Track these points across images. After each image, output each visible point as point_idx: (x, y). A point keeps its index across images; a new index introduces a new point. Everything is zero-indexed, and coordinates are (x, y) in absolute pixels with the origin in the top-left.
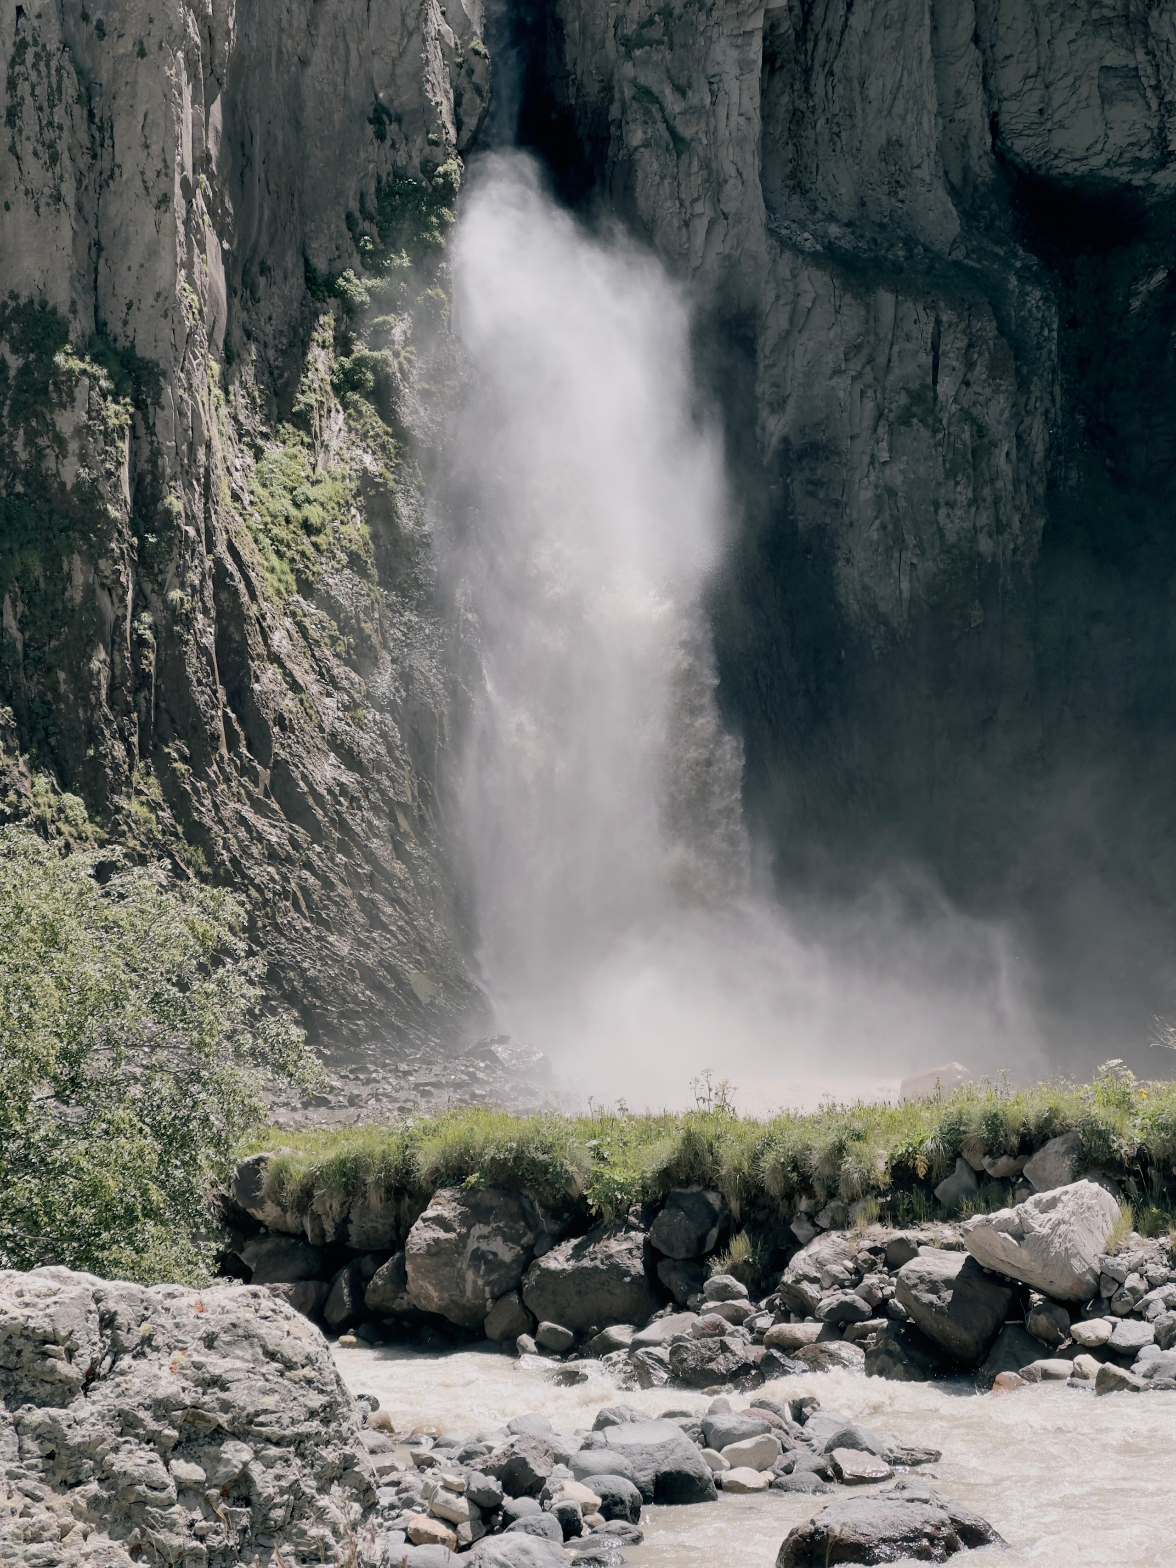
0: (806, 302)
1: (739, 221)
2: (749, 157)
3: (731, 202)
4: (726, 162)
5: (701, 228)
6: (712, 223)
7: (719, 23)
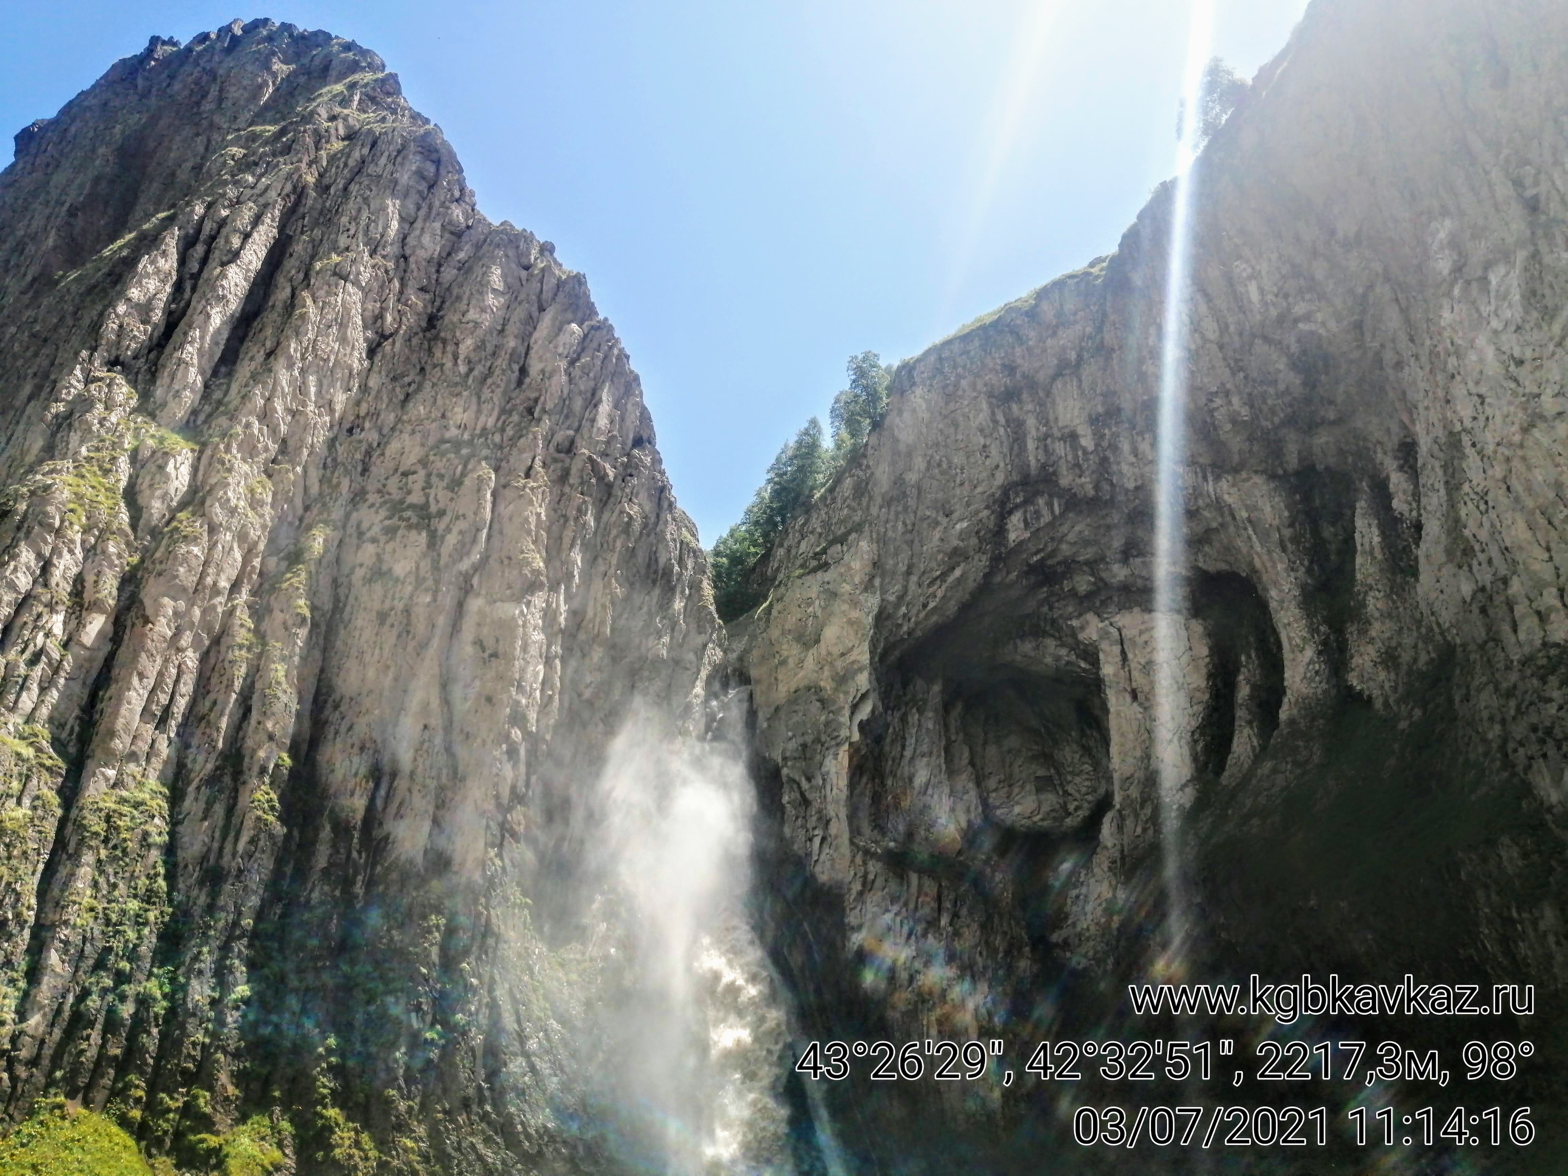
0: (871, 877)
1: (836, 838)
3: (833, 829)
4: (831, 811)
5: (817, 841)
6: (824, 839)
7: (828, 749)
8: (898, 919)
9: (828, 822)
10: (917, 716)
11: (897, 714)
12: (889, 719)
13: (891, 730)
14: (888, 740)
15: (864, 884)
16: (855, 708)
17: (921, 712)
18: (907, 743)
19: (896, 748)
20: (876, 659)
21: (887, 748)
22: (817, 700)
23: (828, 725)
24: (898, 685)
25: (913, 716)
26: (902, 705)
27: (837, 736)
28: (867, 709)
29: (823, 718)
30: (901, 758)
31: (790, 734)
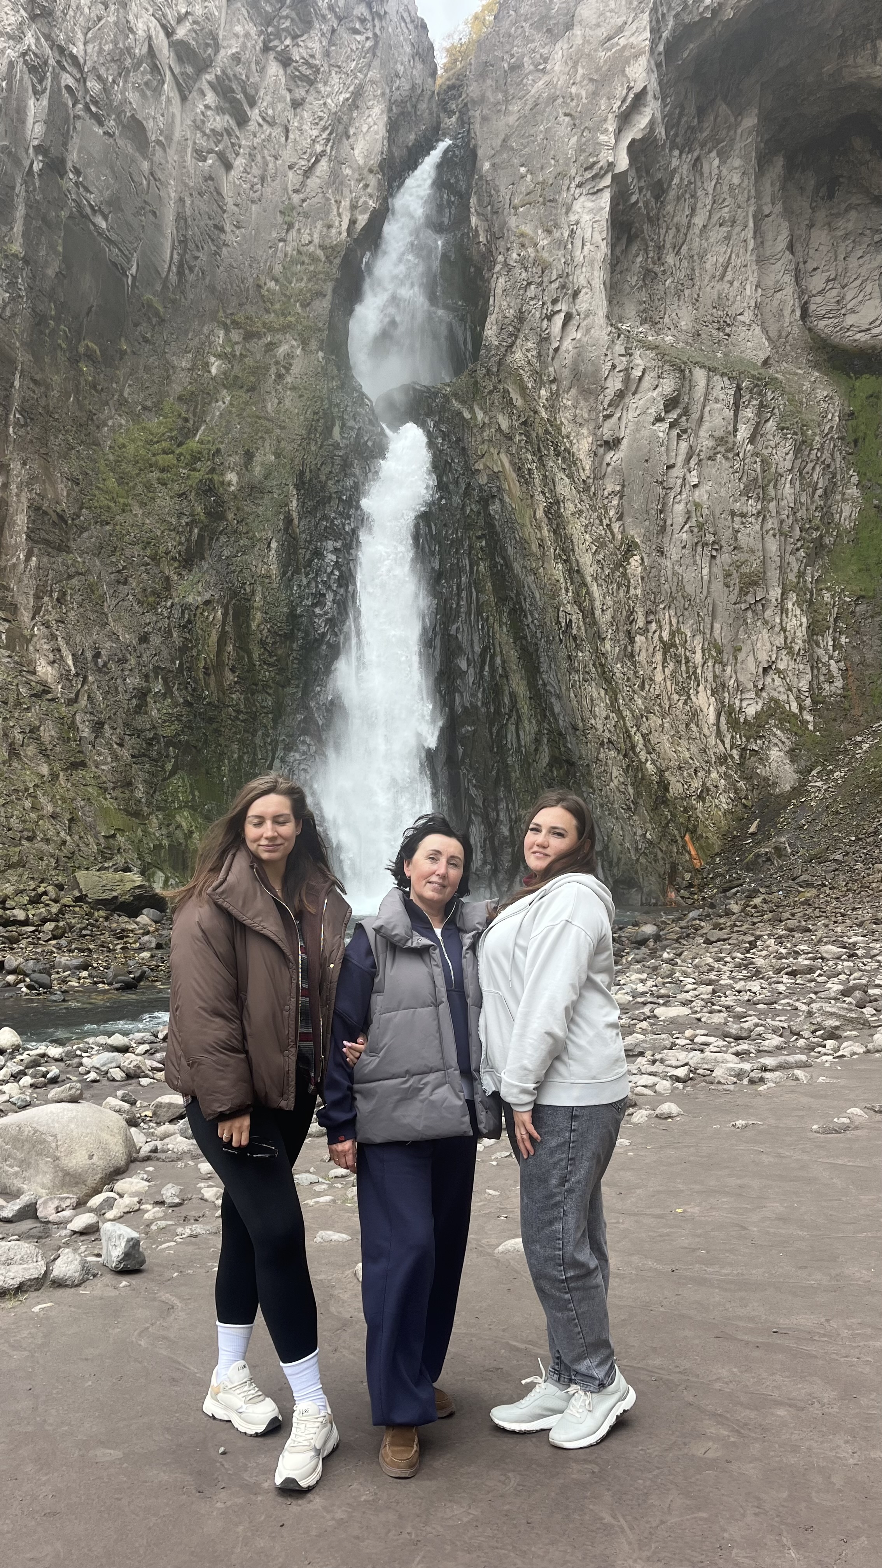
0: (637, 372)
1: (587, 316)
2: (596, 274)
3: (583, 303)
4: (580, 279)
5: (559, 320)
6: (568, 317)
7: (579, 185)
8: (674, 433)
9: (576, 294)
10: (716, 162)
11: (689, 158)
12: (675, 162)
13: (676, 180)
14: (672, 194)
15: (627, 380)
16: (625, 119)
17: (723, 156)
18: (699, 205)
19: (683, 210)
20: (661, 48)
21: (669, 208)
22: (566, 115)
23: (580, 150)
24: (692, 109)
25: (711, 163)
26: (696, 145)
27: (595, 163)
28: (642, 122)
29: (574, 139)
30: (689, 227)
31: (523, 170)
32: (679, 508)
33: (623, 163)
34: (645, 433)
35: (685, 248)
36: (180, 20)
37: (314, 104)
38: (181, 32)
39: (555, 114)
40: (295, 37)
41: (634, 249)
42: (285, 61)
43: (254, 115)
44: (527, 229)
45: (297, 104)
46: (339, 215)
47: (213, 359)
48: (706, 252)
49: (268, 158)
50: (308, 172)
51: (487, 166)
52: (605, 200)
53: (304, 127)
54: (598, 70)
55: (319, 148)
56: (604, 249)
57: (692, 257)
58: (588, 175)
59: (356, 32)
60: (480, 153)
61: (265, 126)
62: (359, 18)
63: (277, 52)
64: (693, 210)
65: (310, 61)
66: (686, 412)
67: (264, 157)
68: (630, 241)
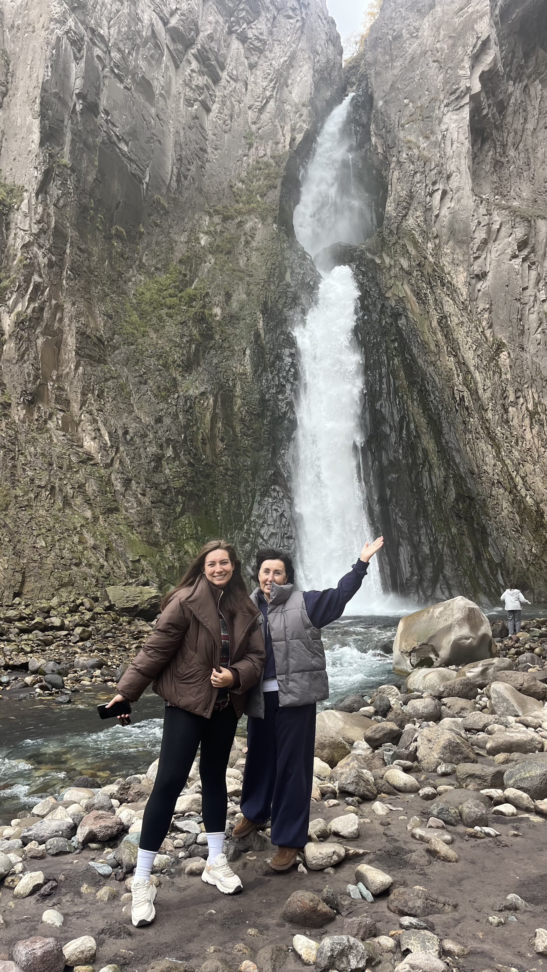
0: (496, 226)
1: (458, 191)
2: (463, 161)
3: (454, 183)
4: (451, 166)
7: (447, 105)
9: (449, 177)
11: (520, 86)
16: (476, 58)
17: (544, 83)
18: (529, 116)
19: (519, 120)
20: (497, 12)
21: (509, 119)
22: (434, 61)
23: (446, 82)
24: (520, 54)
25: (536, 88)
26: (524, 77)
27: (457, 89)
28: (488, 60)
29: (441, 76)
30: (523, 131)
31: (406, 101)
32: (533, 317)
33: (477, 87)
34: (505, 267)
35: (521, 146)
36: (172, 14)
37: (263, 65)
38: (173, 22)
39: (426, 62)
40: (249, 23)
41: (486, 147)
42: (243, 39)
43: (224, 75)
44: (412, 138)
45: (252, 67)
46: (284, 135)
47: (202, 235)
48: (536, 145)
49: (235, 103)
50: (261, 110)
51: (381, 103)
52: (466, 113)
53: (258, 81)
54: (455, 30)
55: (268, 94)
56: (467, 144)
57: (527, 150)
58: (453, 97)
59: (290, 17)
60: (376, 96)
61: (232, 82)
62: (291, 8)
63: (238, 34)
64: (526, 120)
65: (260, 37)
66: (533, 250)
67: (231, 102)
68: (483, 142)
